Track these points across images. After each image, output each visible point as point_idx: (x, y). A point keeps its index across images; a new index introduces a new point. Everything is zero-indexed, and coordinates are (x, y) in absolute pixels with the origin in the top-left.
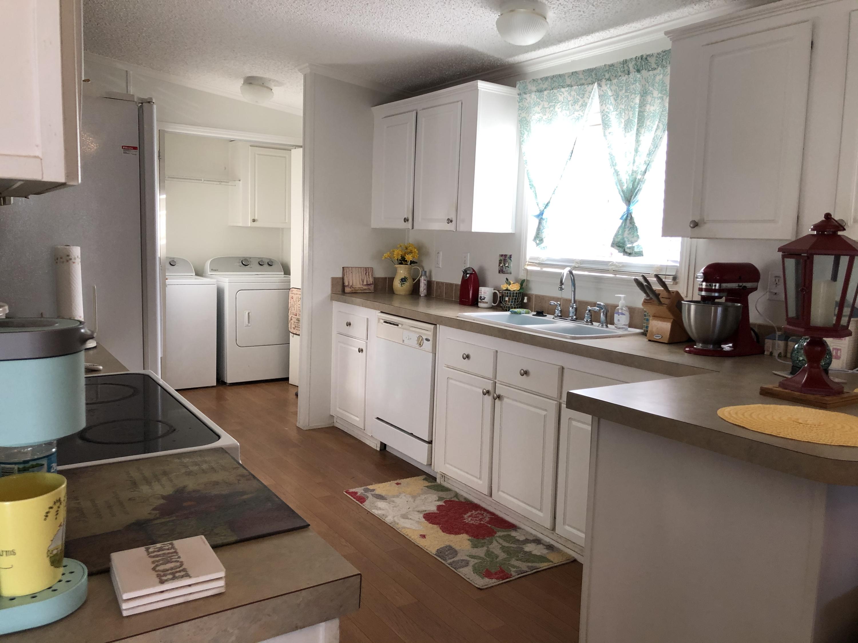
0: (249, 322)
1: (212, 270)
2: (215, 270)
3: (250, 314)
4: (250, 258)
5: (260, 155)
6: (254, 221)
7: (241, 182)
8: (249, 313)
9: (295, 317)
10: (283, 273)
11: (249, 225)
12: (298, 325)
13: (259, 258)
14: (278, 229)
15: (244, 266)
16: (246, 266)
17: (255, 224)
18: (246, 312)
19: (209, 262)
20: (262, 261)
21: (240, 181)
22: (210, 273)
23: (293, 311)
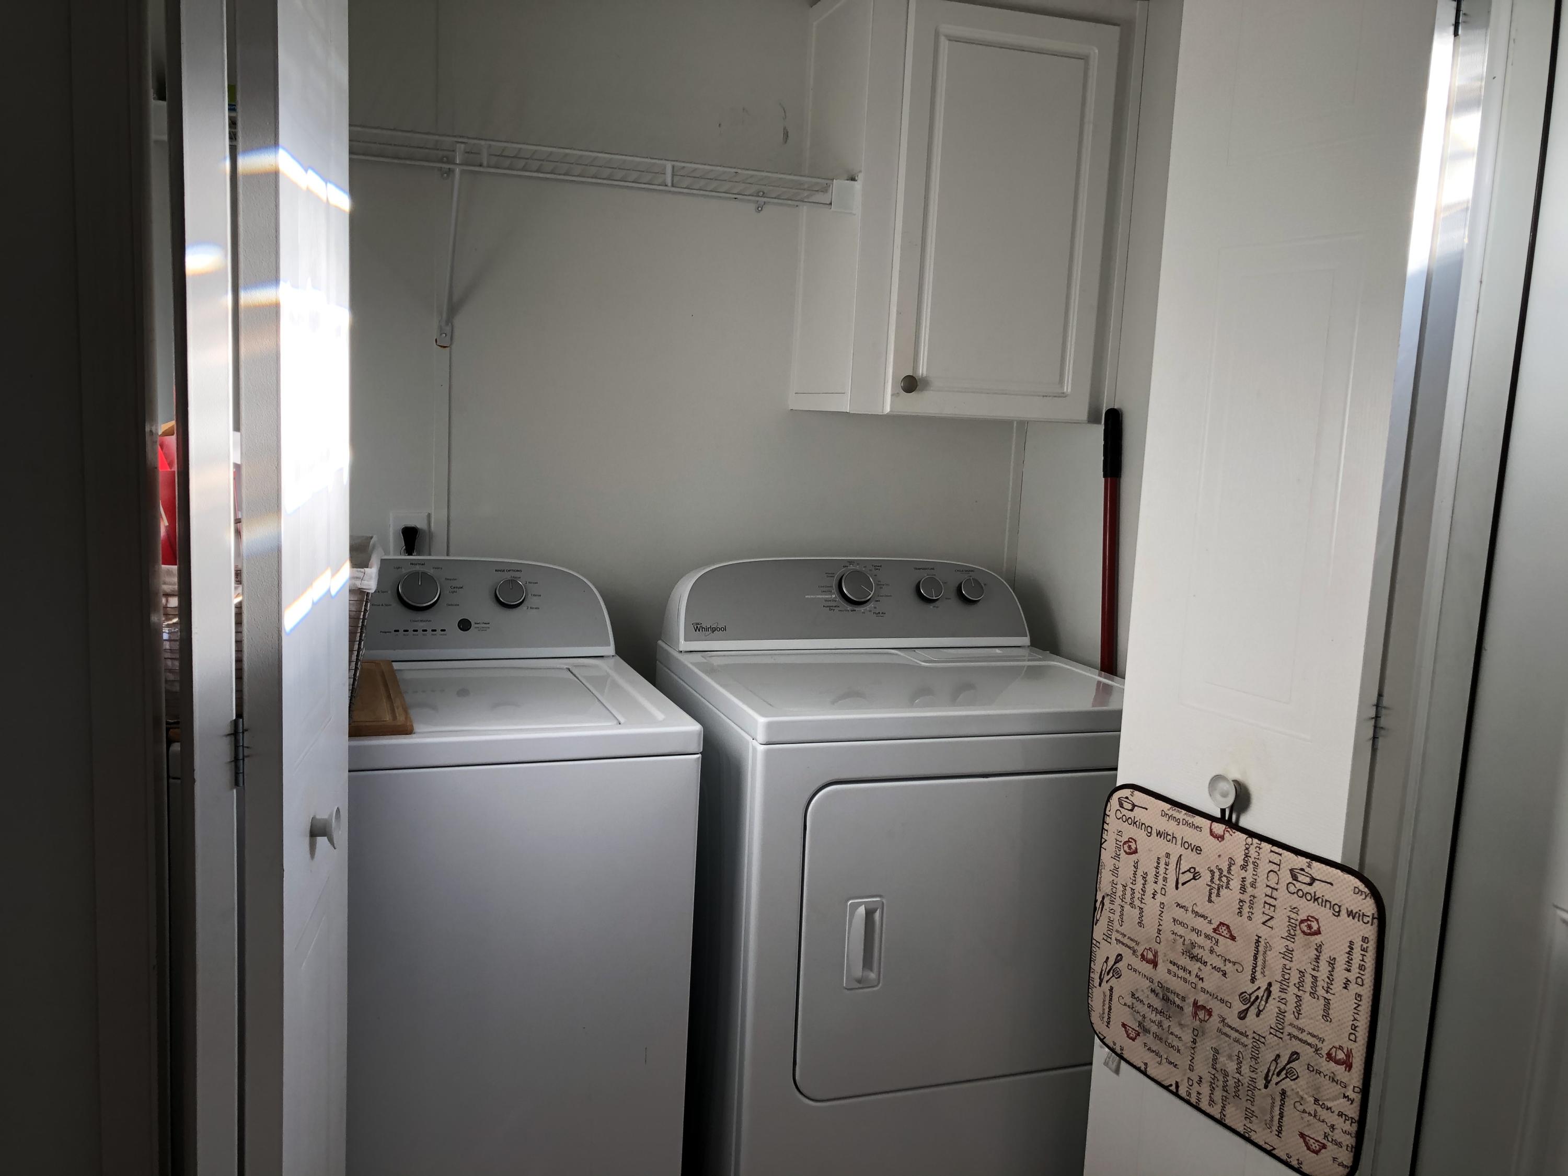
0: (868, 961)
1: (698, 628)
2: (714, 630)
3: (877, 915)
4: (877, 566)
5: (957, 40)
6: (911, 384)
7: (858, 186)
8: (869, 914)
9: (1147, 968)
10: (1026, 641)
11: (887, 409)
12: (1160, 1025)
13: (919, 567)
14: (1002, 426)
15: (849, 608)
16: (857, 609)
17: (917, 404)
18: (855, 907)
19: (683, 592)
20: (932, 581)
21: (853, 179)
22: (684, 645)
23: (1130, 927)
